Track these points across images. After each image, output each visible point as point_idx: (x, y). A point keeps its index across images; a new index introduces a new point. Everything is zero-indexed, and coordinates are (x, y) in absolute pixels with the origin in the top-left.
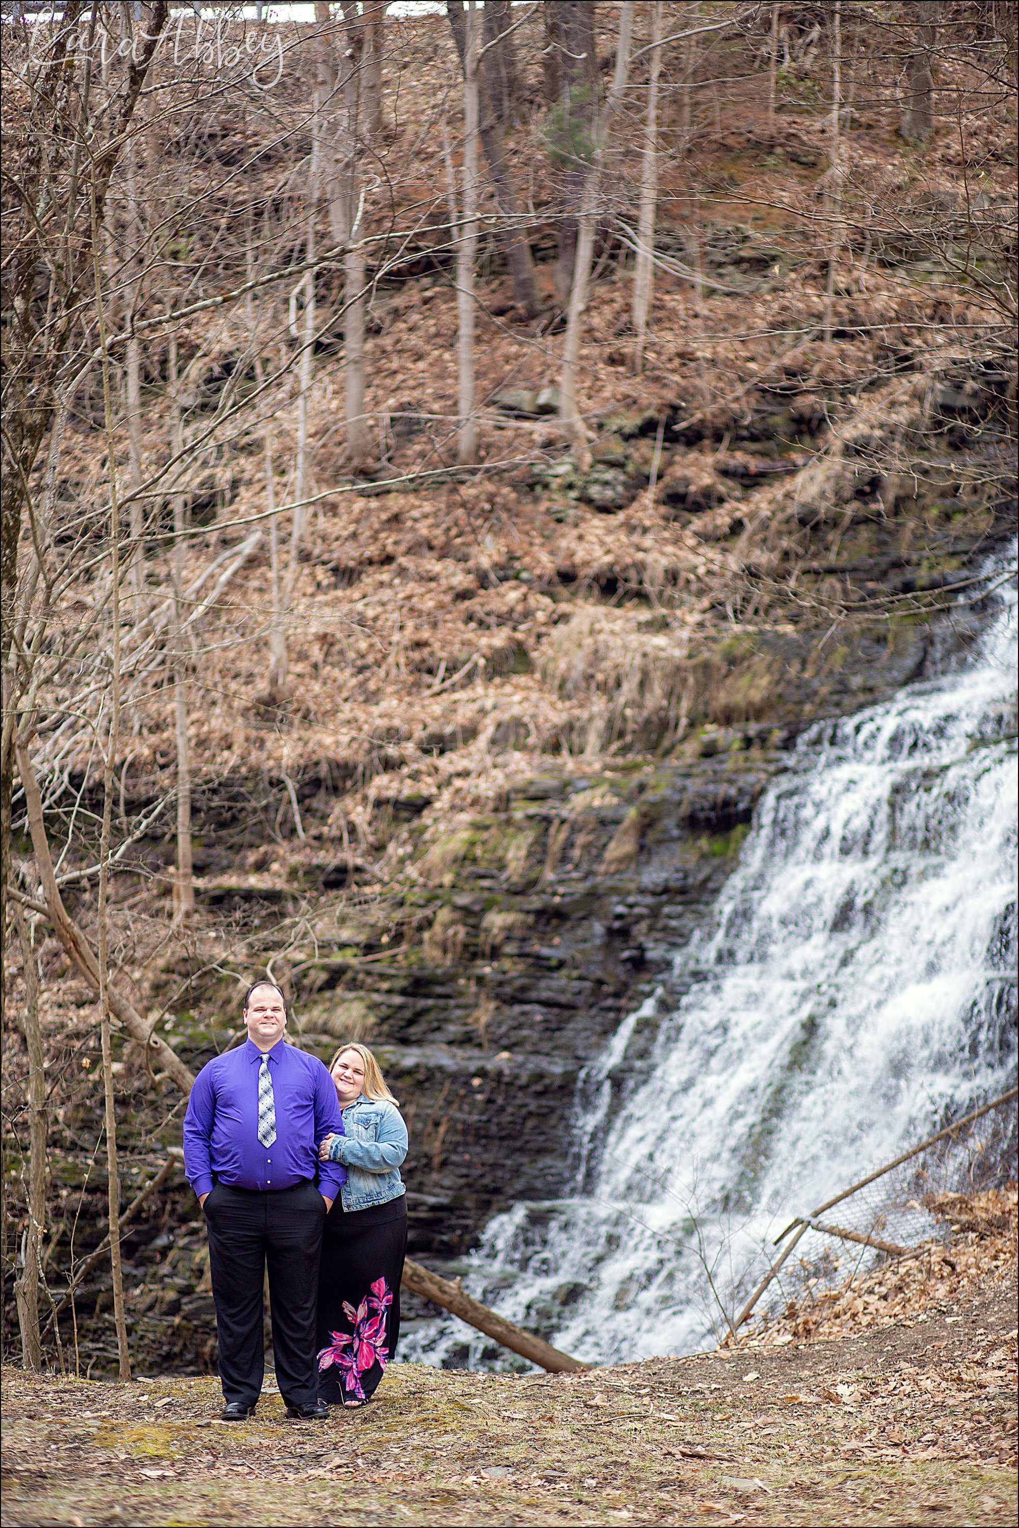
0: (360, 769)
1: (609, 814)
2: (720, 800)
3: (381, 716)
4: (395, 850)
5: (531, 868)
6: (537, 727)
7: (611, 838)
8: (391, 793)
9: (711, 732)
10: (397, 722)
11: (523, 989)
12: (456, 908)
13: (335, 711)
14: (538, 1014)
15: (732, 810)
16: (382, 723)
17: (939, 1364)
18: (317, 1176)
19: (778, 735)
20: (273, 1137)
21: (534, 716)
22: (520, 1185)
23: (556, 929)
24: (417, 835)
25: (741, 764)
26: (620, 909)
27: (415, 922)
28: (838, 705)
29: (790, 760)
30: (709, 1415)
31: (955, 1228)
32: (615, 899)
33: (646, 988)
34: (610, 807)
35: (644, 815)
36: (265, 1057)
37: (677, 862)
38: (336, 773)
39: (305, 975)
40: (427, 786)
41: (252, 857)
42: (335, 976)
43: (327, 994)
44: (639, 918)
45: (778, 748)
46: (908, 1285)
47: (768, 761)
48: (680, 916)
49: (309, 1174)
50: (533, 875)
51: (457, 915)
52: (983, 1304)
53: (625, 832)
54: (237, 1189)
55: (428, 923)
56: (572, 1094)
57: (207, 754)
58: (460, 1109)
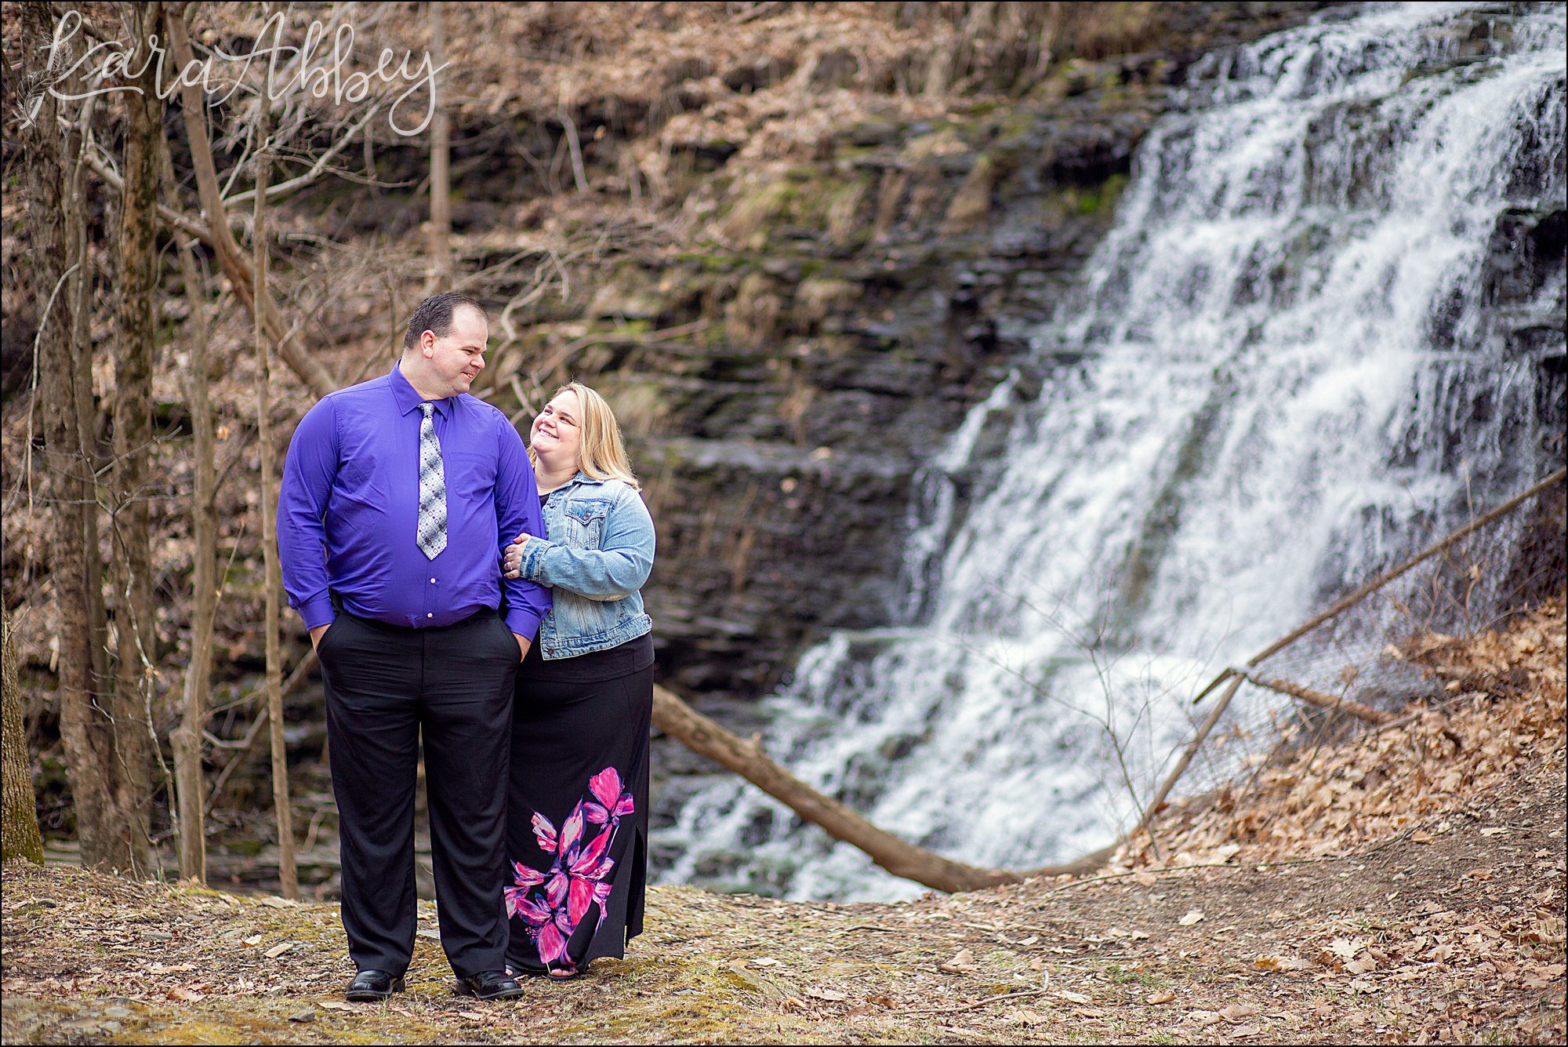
0: (653, 109)
1: (953, 163)
2: (1092, 145)
3: (682, 45)
4: (695, 206)
5: (859, 228)
6: (870, 61)
7: (956, 190)
8: (690, 138)
9: (1078, 67)
10: (699, 53)
11: (847, 373)
12: (767, 275)
13: (624, 40)
14: (865, 404)
15: (1105, 157)
16: (680, 53)
17: (1487, 906)
18: (504, 601)
19: (1164, 67)
20: (441, 542)
21: (865, 48)
22: (839, 611)
23: (888, 303)
24: (721, 187)
25: (1119, 102)
26: (967, 277)
27: (717, 291)
28: (1235, 33)
29: (1181, 96)
30: (1137, 990)
31: (1453, 685)
32: (959, 265)
33: (996, 372)
34: (957, 155)
35: (997, 164)
36: (428, 408)
37: (1037, 222)
38: (627, 113)
39: (583, 352)
40: (734, 131)
41: (523, 213)
42: (620, 355)
43: (609, 377)
44: (990, 288)
45: (1163, 82)
46: (1393, 767)
47: (1151, 98)
48: (1040, 286)
49: (492, 601)
50: (860, 236)
51: (768, 284)
52: (1535, 809)
53: (974, 185)
54: (377, 625)
55: (732, 294)
56: (905, 501)
57: (471, 88)
58: (769, 518)
